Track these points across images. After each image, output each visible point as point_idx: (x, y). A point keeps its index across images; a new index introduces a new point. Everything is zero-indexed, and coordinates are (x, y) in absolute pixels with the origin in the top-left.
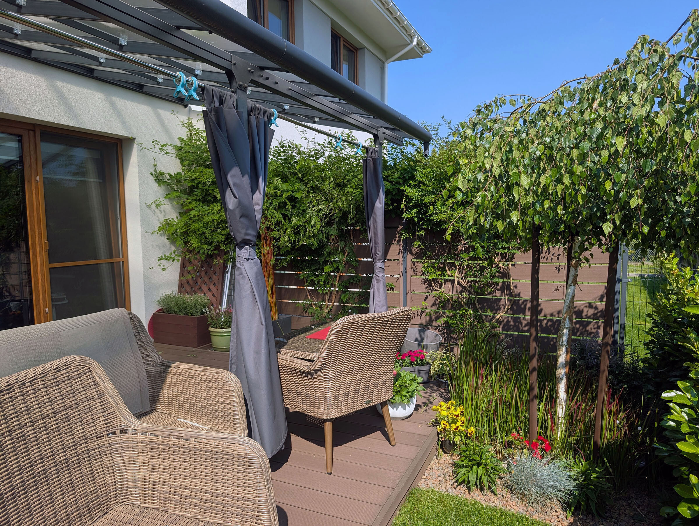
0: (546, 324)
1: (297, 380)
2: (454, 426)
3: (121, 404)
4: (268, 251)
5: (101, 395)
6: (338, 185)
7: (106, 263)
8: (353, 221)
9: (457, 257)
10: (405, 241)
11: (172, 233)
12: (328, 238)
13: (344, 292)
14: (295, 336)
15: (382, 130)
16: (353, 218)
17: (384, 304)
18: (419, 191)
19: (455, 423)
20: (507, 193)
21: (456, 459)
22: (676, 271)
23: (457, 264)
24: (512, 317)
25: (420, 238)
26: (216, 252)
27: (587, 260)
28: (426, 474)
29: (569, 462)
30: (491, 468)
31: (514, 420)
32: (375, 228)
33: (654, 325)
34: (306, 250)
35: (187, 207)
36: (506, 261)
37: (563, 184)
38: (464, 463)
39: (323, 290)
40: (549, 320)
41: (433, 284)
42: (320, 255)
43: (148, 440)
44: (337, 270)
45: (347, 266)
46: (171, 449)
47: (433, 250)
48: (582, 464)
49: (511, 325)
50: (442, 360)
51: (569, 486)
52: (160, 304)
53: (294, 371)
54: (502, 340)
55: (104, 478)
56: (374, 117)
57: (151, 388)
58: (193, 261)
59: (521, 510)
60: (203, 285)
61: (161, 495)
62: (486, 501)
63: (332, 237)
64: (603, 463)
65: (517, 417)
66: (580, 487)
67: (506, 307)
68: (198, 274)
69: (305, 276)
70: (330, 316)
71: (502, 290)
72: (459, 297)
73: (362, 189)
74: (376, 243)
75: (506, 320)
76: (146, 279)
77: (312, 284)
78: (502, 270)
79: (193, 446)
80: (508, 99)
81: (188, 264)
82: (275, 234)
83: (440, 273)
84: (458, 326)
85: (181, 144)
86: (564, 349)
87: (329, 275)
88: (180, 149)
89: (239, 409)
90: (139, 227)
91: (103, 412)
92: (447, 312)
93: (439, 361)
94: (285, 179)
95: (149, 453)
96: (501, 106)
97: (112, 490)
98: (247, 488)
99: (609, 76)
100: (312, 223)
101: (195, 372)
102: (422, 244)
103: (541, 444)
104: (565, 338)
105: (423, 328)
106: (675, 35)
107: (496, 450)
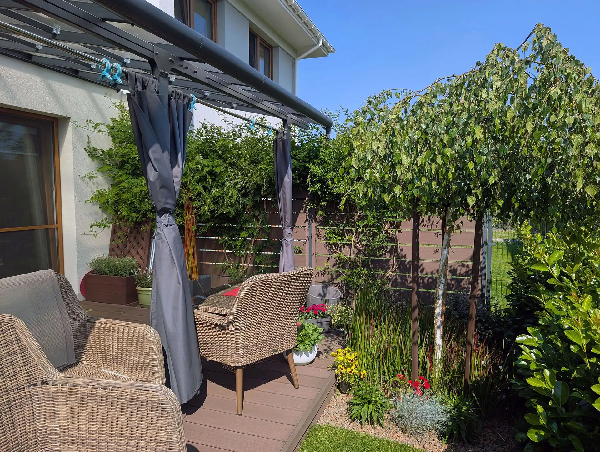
0: (428, 281)
1: (211, 332)
2: (349, 370)
3: (43, 358)
4: (190, 219)
5: (23, 350)
6: (253, 162)
7: (41, 229)
8: (266, 193)
9: (354, 225)
10: (311, 211)
11: (104, 203)
12: (244, 208)
13: (258, 255)
14: (212, 294)
15: (290, 116)
16: (266, 191)
17: (292, 264)
18: (322, 169)
19: (350, 367)
20: (392, 170)
21: (351, 398)
22: (529, 236)
23: (354, 230)
24: (399, 275)
25: (323, 208)
26: (144, 219)
27: (459, 227)
28: (325, 412)
29: (444, 397)
30: (379, 405)
31: (399, 362)
32: (285, 199)
33: (513, 281)
34: (224, 218)
35: (118, 180)
36: (394, 228)
37: (436, 163)
38: (357, 401)
39: (239, 253)
40: (430, 278)
41: (334, 248)
42: (237, 223)
43: (68, 390)
44: (252, 235)
45: (261, 232)
46: (89, 398)
47: (334, 218)
48: (455, 399)
49: (399, 282)
50: (340, 312)
51: (444, 418)
52: (92, 266)
53: (208, 324)
54: (391, 295)
55: (24, 426)
56: (282, 105)
57: (77, 342)
58: (123, 228)
59: (404, 440)
60: (132, 249)
61: (79, 441)
62: (376, 434)
63: (248, 207)
64: (472, 397)
65: (402, 360)
66: (453, 419)
67: (395, 267)
68: (127, 239)
69: (224, 241)
70: (245, 276)
71: (391, 252)
72: (355, 259)
73: (273, 166)
74: (285, 212)
75: (394, 278)
76: (79, 243)
77: (230, 248)
78: (390, 236)
79: (110, 394)
80: (394, 92)
81: (119, 230)
82: (196, 204)
83: (340, 238)
84: (355, 283)
85: (114, 124)
86: (440, 301)
87: (245, 240)
88: (113, 128)
89: (157, 360)
90: (73, 196)
91: (25, 366)
92: (346, 271)
93: (338, 313)
94: (206, 156)
95: (69, 402)
96: (388, 98)
97: (32, 438)
98: (160, 431)
99: (473, 76)
100: (230, 194)
101: (118, 326)
102: (325, 213)
103: (422, 383)
104: (441, 292)
105: (326, 285)
106: (523, 44)
107: (385, 389)
